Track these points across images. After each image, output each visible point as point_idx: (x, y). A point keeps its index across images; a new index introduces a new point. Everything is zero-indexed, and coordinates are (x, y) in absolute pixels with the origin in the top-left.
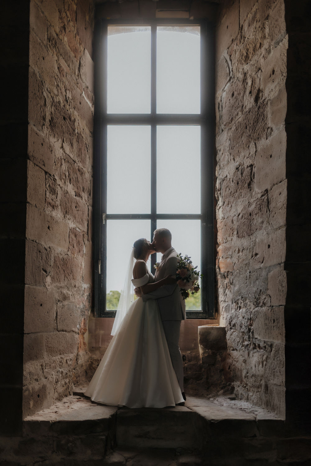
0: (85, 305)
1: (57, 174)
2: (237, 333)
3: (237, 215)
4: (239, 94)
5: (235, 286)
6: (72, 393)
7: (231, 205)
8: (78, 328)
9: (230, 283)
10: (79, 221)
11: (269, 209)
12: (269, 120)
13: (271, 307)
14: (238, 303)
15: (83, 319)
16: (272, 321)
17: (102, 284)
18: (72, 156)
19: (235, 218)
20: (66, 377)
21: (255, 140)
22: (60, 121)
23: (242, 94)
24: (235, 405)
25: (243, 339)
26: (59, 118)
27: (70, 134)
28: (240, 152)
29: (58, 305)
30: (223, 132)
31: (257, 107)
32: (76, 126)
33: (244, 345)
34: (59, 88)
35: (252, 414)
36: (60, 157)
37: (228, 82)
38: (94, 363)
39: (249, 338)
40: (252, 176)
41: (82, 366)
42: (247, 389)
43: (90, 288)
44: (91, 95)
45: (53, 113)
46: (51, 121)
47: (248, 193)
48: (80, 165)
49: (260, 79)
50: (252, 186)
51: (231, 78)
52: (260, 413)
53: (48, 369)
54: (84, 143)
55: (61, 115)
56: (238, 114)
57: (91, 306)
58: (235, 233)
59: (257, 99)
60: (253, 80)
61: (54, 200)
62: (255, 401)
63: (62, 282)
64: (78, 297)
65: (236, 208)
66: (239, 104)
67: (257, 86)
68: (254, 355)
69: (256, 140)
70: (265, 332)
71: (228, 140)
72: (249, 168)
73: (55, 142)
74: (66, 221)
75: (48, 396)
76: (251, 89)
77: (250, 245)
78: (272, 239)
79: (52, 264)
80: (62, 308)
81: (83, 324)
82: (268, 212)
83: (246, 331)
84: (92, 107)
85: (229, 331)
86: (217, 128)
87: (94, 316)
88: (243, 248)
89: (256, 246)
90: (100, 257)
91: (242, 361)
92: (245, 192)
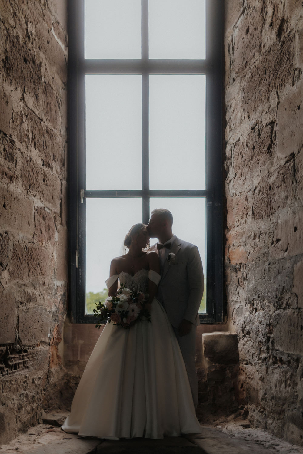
0: (58, 308)
1: (15, 134)
2: (252, 343)
3: (252, 190)
4: (256, 29)
5: (249, 282)
6: (42, 421)
7: (245, 176)
8: (48, 338)
9: (243, 278)
10: (48, 198)
11: (295, 179)
12: (297, 59)
13: (297, 310)
14: (253, 305)
15: (56, 325)
16: (299, 328)
17: (80, 281)
18: (37, 112)
19: (250, 194)
20: (33, 402)
21: (277, 89)
22: (19, 63)
23: (261, 28)
24: (249, 435)
25: (260, 351)
26: (17, 59)
27: (34, 82)
28: (256, 106)
29: (19, 308)
30: (235, 82)
31: (281, 42)
32: (42, 72)
33: (261, 358)
34: (17, 17)
35: (272, 449)
36: (19, 112)
37: (241, 15)
38: (71, 381)
39: (268, 349)
40: (273, 136)
41: (55, 385)
42: (265, 414)
43: (65, 286)
44: (63, 34)
45: (8, 51)
46: (5, 61)
47: (268, 159)
48: (50, 125)
49: (284, 5)
50: (272, 150)
51: (245, 8)
52: (282, 447)
53: (7, 392)
54: (55, 96)
55: (20, 55)
56: (254, 55)
57: (66, 309)
58: (250, 213)
59: (279, 34)
60: (274, 7)
61: (12, 169)
62: (275, 431)
63: (25, 279)
64: (49, 297)
65: (251, 181)
66: (255, 42)
67: (280, 15)
68: (274, 372)
69: (279, 88)
70: (290, 342)
71: (241, 92)
72: (269, 126)
73: (12, 91)
74: (30, 198)
75: (7, 428)
76: (272, 20)
77: (270, 229)
78: (300, 219)
79: (10, 254)
80: (26, 312)
81: (55, 332)
82: (295, 183)
83: (264, 341)
84: (65, 50)
85: (241, 340)
86: (227, 77)
87: (70, 321)
88: (261, 232)
89: (278, 229)
90: (78, 246)
91: (259, 378)
92: (264, 158)
